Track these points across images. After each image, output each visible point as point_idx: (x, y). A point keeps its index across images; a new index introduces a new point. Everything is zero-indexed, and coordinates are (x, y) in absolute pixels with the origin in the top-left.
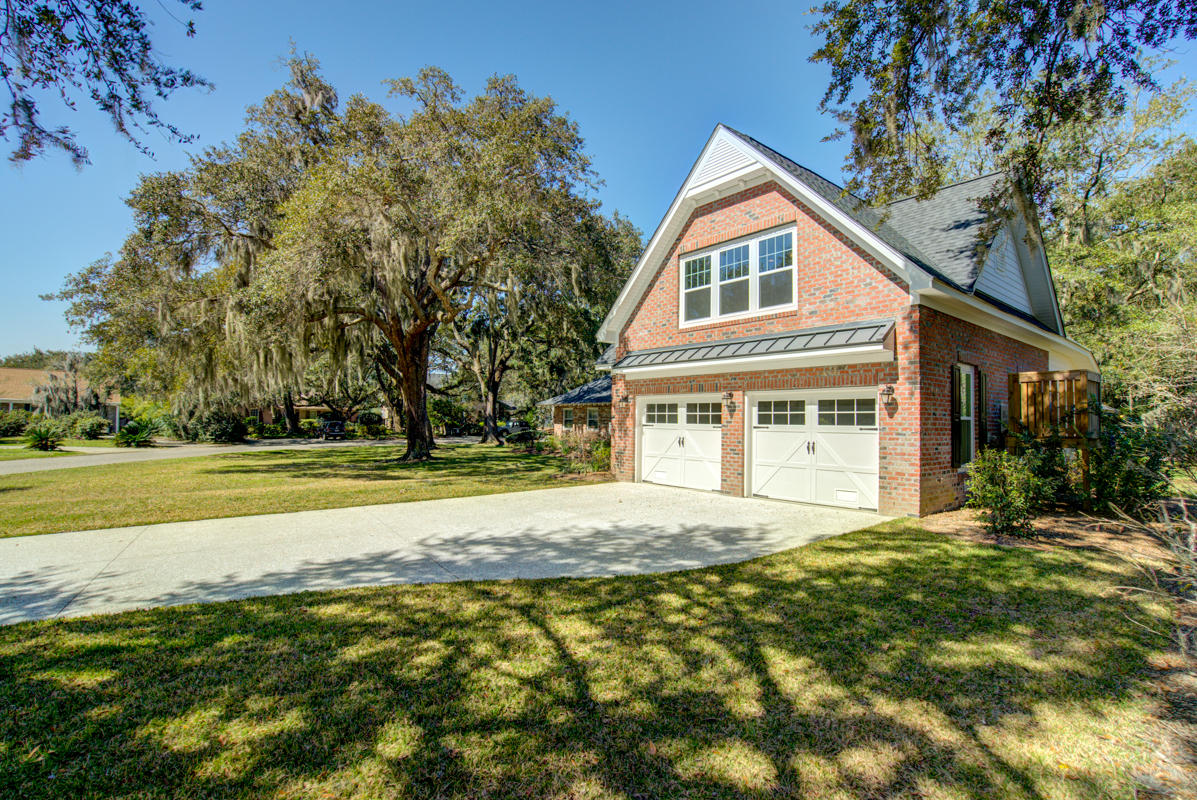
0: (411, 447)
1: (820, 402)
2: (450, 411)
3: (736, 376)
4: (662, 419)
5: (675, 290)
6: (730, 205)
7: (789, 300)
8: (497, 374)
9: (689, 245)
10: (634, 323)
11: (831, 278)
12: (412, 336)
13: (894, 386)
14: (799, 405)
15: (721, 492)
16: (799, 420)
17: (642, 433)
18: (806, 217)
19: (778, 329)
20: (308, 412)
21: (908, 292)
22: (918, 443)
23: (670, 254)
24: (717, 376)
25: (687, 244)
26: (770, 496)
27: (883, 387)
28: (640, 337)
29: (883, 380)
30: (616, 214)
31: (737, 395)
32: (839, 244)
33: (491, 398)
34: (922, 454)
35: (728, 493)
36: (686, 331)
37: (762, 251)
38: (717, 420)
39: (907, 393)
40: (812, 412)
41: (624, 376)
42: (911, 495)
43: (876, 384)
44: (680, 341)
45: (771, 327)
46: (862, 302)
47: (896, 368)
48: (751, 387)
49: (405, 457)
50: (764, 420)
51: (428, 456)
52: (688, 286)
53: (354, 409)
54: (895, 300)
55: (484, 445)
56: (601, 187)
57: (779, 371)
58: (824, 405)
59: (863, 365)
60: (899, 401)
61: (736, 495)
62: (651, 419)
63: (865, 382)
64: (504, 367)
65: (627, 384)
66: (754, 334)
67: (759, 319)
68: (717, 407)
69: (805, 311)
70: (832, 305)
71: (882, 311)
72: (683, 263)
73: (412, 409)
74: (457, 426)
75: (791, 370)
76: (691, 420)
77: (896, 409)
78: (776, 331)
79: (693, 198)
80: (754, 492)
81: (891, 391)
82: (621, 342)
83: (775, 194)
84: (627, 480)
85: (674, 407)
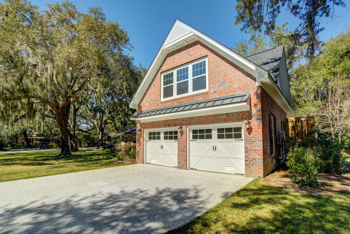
0: (62, 151)
1: (218, 129)
2: (90, 138)
3: (183, 119)
4: (154, 138)
5: (159, 86)
6: (181, 51)
7: (205, 88)
8: (103, 125)
9: (165, 68)
10: (144, 101)
11: (222, 77)
12: (62, 108)
13: (250, 121)
14: (209, 131)
15: (178, 167)
16: (209, 137)
17: (146, 144)
18: (211, 54)
19: (200, 99)
20: (37, 139)
21: (255, 81)
22: (262, 145)
23: (158, 72)
24: (176, 120)
25: (164, 68)
26: (198, 169)
27: (245, 121)
28: (146, 106)
29: (246, 119)
30: (140, 64)
31: (184, 127)
32: (225, 63)
33: (101, 133)
34: (263, 150)
35: (181, 168)
36: (163, 102)
37: (194, 69)
38: (176, 138)
39: (256, 124)
40: (215, 133)
41: (140, 121)
42: (260, 168)
43: (243, 120)
44: (161, 107)
45: (198, 99)
46: (235, 86)
47: (251, 113)
48: (190, 124)
49: (60, 155)
50: (195, 137)
51: (70, 154)
52: (164, 85)
53: (54, 138)
54: (250, 85)
55: (98, 150)
56: (132, 49)
57: (201, 117)
58: (220, 130)
59: (236, 113)
60: (253, 127)
61: (184, 169)
62: (150, 138)
63: (238, 120)
64: (106, 123)
65: (141, 124)
66: (191, 102)
67: (193, 96)
68: (176, 133)
69: (211, 92)
70: (223, 88)
71: (245, 90)
72: (162, 76)
73: (63, 137)
74: (91, 143)
75: (206, 116)
76: (166, 138)
77: (251, 131)
78: (200, 100)
79: (166, 49)
80: (191, 167)
81: (249, 123)
82: (138, 108)
83: (199, 46)
84: (141, 163)
85: (159, 133)
